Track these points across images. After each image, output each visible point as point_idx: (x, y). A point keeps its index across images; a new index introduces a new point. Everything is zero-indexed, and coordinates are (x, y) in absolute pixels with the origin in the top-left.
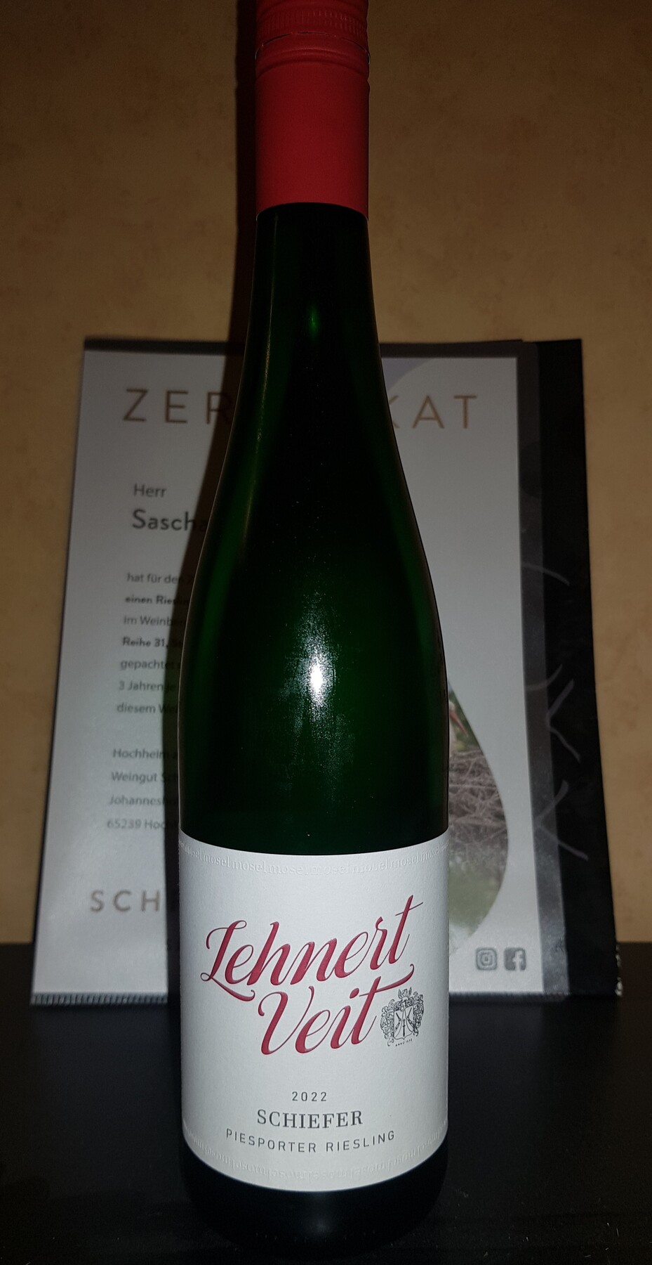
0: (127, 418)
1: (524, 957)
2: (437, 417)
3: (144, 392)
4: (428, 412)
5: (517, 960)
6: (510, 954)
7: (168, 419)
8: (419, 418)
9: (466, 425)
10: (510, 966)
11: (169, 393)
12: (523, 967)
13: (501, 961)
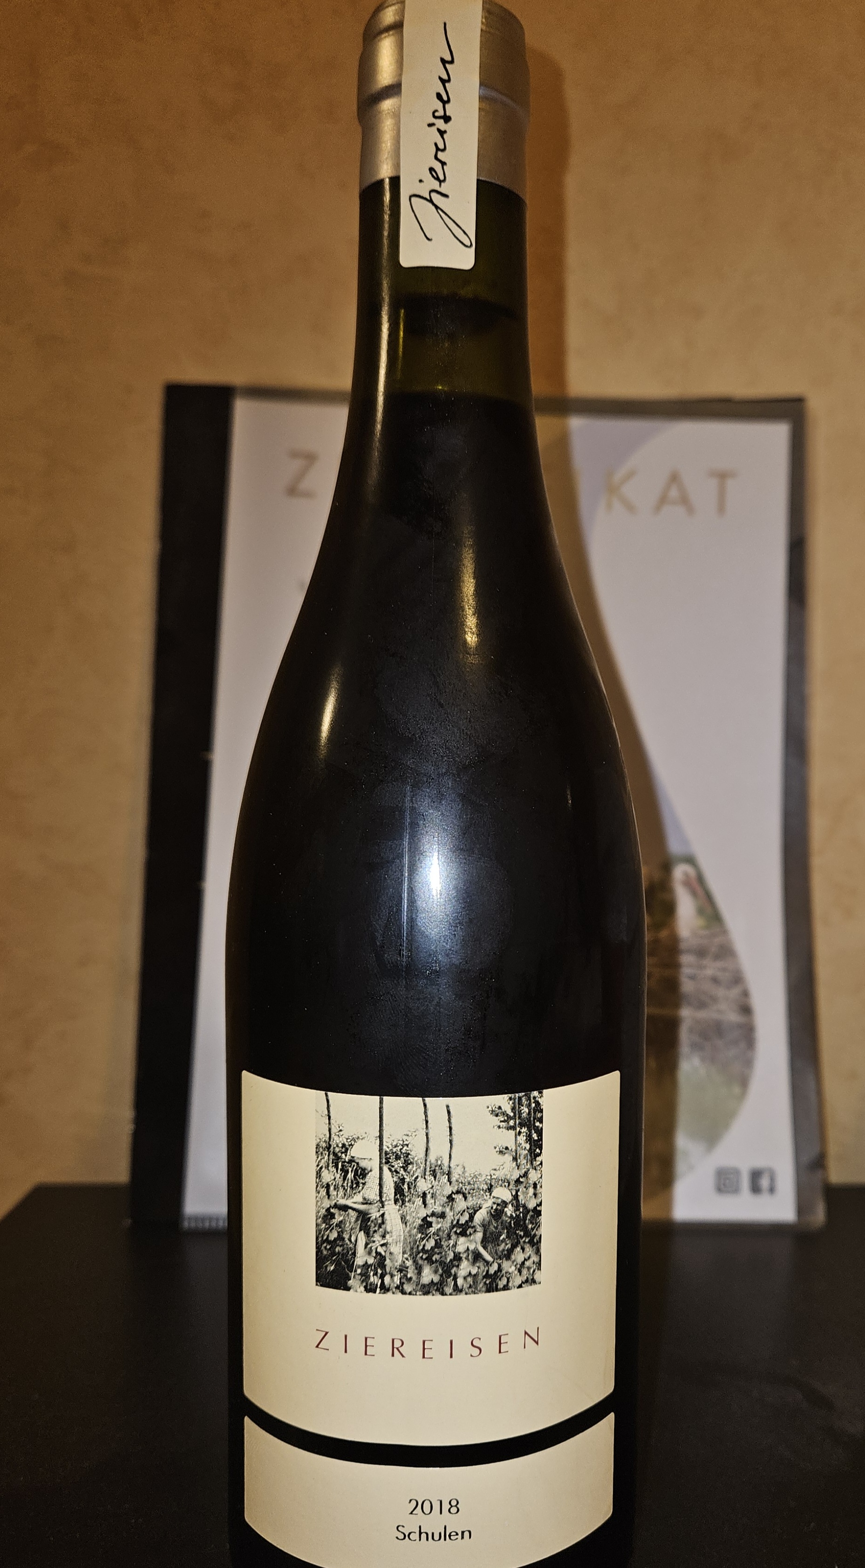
0: (292, 491)
1: (772, 1179)
2: (684, 500)
4: (674, 493)
5: (765, 1182)
6: (756, 1175)
8: (663, 500)
9: (721, 508)
10: (755, 1189)
12: (772, 1190)
13: (745, 1182)
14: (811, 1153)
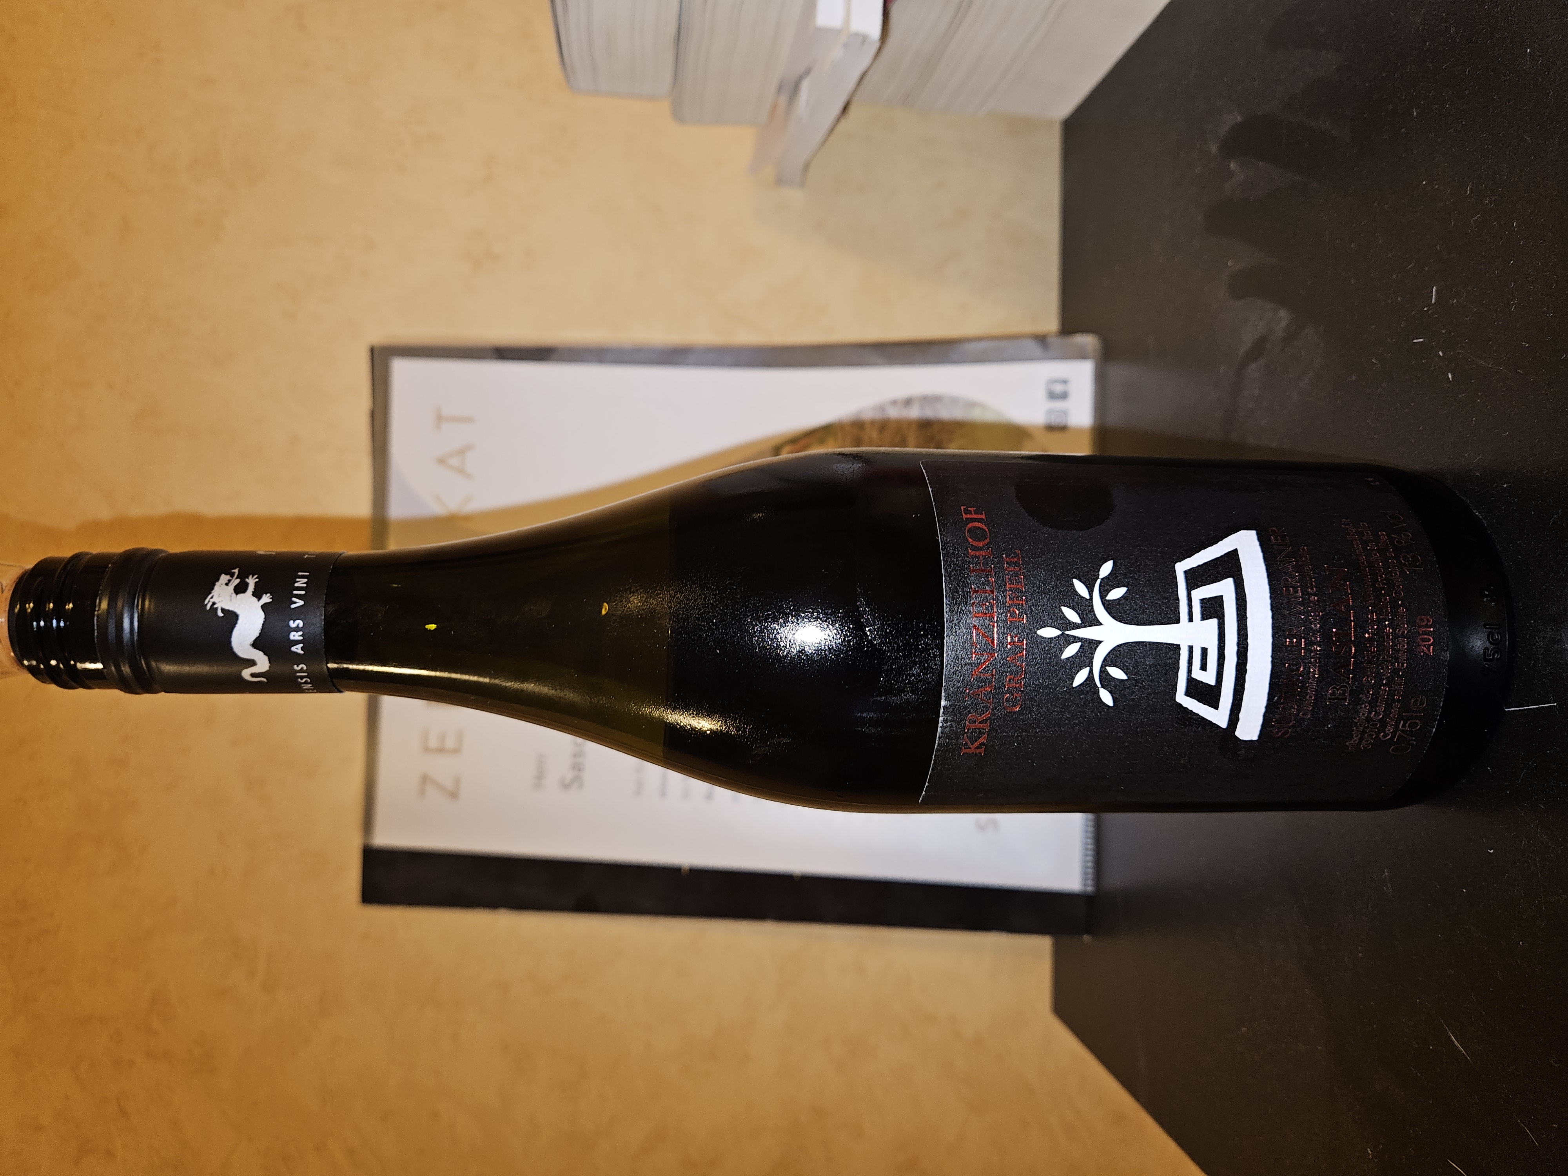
0: (454, 795)
1: (1056, 381)
2: (461, 452)
3: (425, 779)
4: (454, 462)
5: (1058, 388)
6: (1052, 396)
7: (456, 751)
8: (461, 471)
9: (468, 420)
10: (1064, 396)
11: (427, 749)
12: (1065, 382)
13: (1058, 405)
14: (1033, 347)
